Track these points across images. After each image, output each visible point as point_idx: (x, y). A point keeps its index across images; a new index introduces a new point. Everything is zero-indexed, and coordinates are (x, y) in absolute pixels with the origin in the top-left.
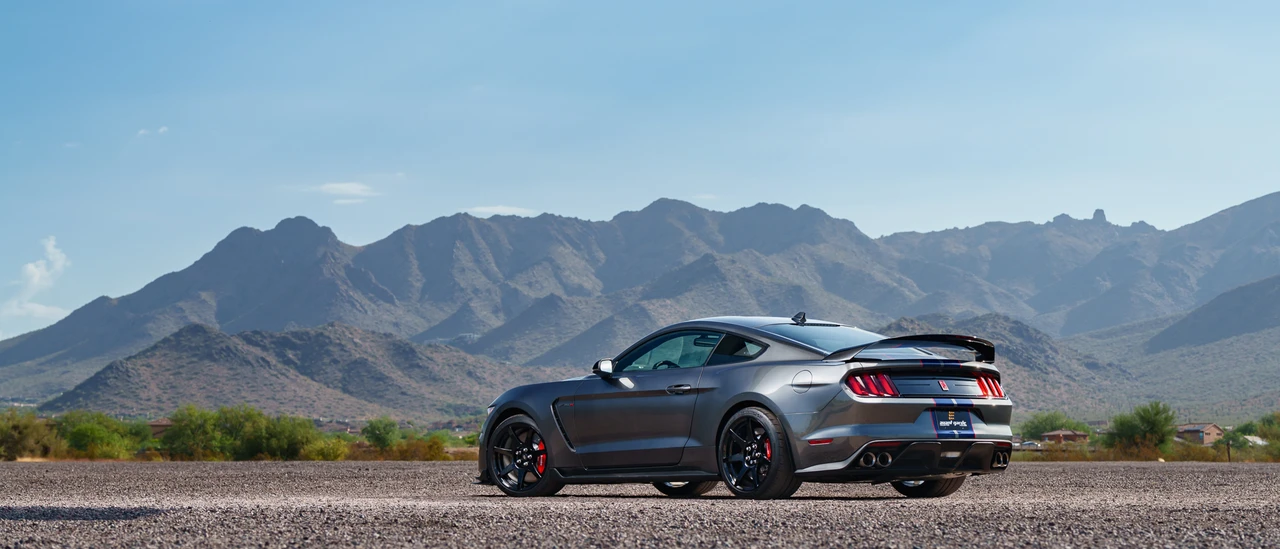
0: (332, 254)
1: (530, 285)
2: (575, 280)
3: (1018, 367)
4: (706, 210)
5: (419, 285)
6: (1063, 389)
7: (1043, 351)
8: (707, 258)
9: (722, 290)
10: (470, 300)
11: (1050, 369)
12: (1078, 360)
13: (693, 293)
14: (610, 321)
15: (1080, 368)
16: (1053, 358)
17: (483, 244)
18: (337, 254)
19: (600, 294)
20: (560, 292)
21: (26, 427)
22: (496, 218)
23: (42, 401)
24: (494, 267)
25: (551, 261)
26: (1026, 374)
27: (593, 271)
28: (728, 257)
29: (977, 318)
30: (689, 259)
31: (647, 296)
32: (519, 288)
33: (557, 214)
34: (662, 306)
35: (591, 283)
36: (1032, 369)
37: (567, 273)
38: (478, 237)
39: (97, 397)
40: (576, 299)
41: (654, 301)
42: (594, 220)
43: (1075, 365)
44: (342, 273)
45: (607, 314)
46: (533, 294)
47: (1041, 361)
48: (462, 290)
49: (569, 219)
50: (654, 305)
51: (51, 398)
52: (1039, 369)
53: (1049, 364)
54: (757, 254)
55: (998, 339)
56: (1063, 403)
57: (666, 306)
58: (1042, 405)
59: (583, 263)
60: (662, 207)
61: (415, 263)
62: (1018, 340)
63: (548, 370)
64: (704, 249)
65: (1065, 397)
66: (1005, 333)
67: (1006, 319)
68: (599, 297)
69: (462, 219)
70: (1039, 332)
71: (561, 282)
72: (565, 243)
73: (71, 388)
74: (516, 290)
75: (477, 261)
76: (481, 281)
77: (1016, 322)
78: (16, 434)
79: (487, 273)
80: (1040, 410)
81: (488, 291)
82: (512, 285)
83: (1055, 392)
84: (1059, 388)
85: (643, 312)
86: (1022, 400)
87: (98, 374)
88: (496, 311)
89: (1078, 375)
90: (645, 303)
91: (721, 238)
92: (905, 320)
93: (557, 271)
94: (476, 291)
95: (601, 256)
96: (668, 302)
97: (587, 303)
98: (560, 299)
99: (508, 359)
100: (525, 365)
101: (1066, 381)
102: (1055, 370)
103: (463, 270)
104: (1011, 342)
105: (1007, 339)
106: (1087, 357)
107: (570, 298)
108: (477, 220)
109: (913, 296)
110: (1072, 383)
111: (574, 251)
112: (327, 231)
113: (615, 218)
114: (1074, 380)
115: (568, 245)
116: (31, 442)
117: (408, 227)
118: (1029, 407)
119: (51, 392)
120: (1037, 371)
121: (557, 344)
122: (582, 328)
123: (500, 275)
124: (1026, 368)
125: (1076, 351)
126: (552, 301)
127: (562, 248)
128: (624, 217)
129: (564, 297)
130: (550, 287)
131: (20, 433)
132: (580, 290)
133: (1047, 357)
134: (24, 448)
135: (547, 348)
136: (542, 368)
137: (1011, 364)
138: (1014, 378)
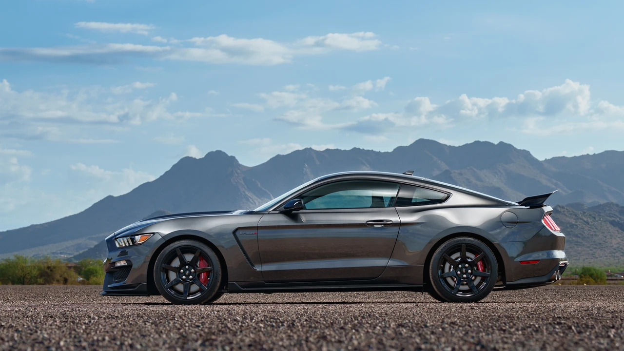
0: (236, 172)
4: (446, 145)
8: (447, 171)
18: (239, 171)
22: (328, 150)
23: (76, 254)
28: (458, 171)
29: (600, 205)
30: (436, 173)
33: (361, 148)
38: (316, 161)
42: (382, 151)
44: (242, 182)
49: (368, 151)
51: (81, 252)
54: (475, 169)
55: (613, 217)
60: (421, 143)
64: (445, 167)
66: (617, 214)
67: (617, 205)
69: (308, 151)
73: (92, 246)
78: (48, 271)
92: (559, 206)
104: (620, 218)
105: (617, 217)
108: (317, 152)
109: (564, 193)
112: (233, 158)
113: (394, 150)
115: (368, 166)
117: (278, 156)
128: (399, 149)
131: (51, 270)
134: (54, 279)
137: (620, 231)
138: (622, 239)
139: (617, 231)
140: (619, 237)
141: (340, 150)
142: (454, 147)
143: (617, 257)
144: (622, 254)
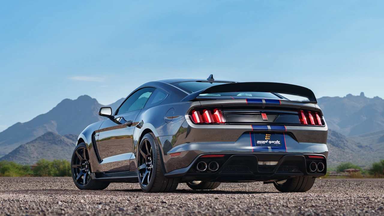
0: (97, 108)
3: (334, 147)
6: (350, 154)
7: (343, 141)
11: (345, 148)
12: (355, 144)
15: (356, 147)
16: (346, 144)
26: (337, 149)
36: (339, 147)
39: (16, 157)
43: (354, 146)
47: (342, 145)
51: (1, 157)
52: (342, 148)
53: (345, 146)
56: (350, 159)
58: (342, 160)
62: (334, 138)
65: (351, 157)
70: (341, 135)
73: (7, 153)
77: (333, 131)
80: (342, 162)
83: (347, 156)
84: (349, 154)
86: (336, 158)
87: (17, 149)
89: (355, 150)
101: (351, 152)
102: (347, 148)
104: (332, 138)
105: (330, 137)
106: (358, 143)
110: (353, 152)
112: (95, 100)
114: (354, 152)
117: (123, 98)
118: (338, 161)
119: (1, 155)
120: (341, 149)
124: (337, 147)
125: (354, 141)
133: (344, 143)
137: (332, 146)
138: (333, 150)
139: (330, 146)
140: (331, 150)
143: (330, 162)
144: (333, 160)
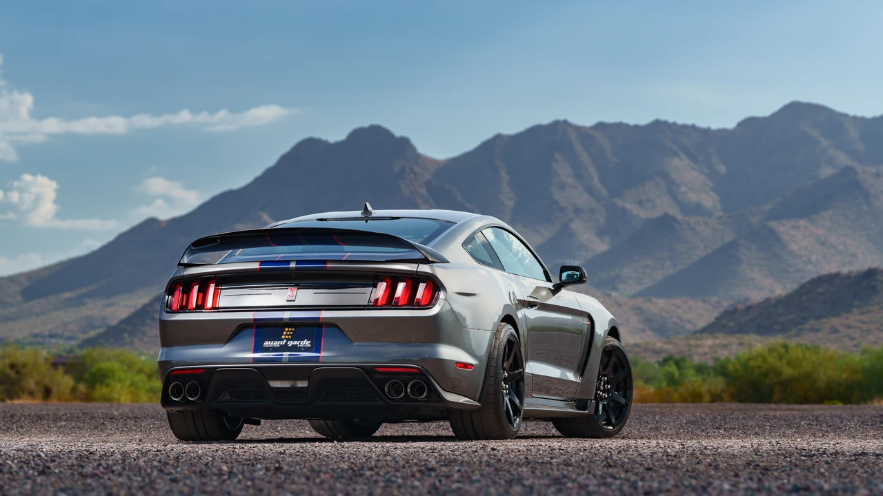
0: (412, 169)
1: (640, 203)
2: (693, 197)
4: (846, 115)
5: (510, 204)
8: (848, 170)
9: (865, 208)
10: (571, 220)
13: (830, 212)
14: (733, 245)
17: (585, 157)
18: (417, 169)
19: (721, 214)
20: (675, 212)
21: (24, 366)
22: (601, 126)
23: (83, 337)
24: (596, 181)
25: (664, 175)
27: (712, 185)
28: (872, 170)
30: (826, 172)
31: (778, 215)
32: (628, 206)
33: (671, 120)
34: (793, 227)
35: (709, 200)
37: (683, 189)
38: (579, 148)
39: (143, 333)
40: (693, 220)
41: (785, 222)
42: (714, 127)
44: (423, 191)
45: (729, 237)
46: (643, 214)
48: (562, 209)
49: (685, 127)
50: (784, 225)
51: (92, 333)
57: (798, 228)
59: (702, 177)
60: (795, 111)
61: (506, 178)
63: (661, 302)
64: (843, 160)
68: (720, 218)
69: (559, 127)
71: (675, 199)
72: (681, 155)
73: (114, 322)
74: (623, 210)
75: (579, 175)
76: (584, 200)
78: (12, 373)
79: (590, 190)
81: (592, 211)
82: (619, 203)
85: (772, 232)
87: (145, 307)
88: (601, 234)
90: (773, 224)
91: (861, 147)
93: (671, 187)
94: (577, 211)
95: (722, 169)
96: (802, 222)
97: (706, 224)
98: (674, 219)
99: (615, 289)
100: (634, 296)
103: (562, 187)
107: (687, 219)
108: (578, 129)
111: (692, 165)
112: (405, 141)
113: (740, 125)
115: (683, 157)
116: (31, 384)
117: (498, 137)
119: (94, 327)
121: (671, 272)
122: (701, 253)
123: (605, 192)
126: (665, 224)
127: (676, 161)
128: (750, 124)
129: (680, 217)
130: (665, 206)
131: (18, 372)
132: (697, 209)
134: (23, 390)
135: (659, 276)
136: (654, 300)
141: (627, 125)
142: (863, 119)
